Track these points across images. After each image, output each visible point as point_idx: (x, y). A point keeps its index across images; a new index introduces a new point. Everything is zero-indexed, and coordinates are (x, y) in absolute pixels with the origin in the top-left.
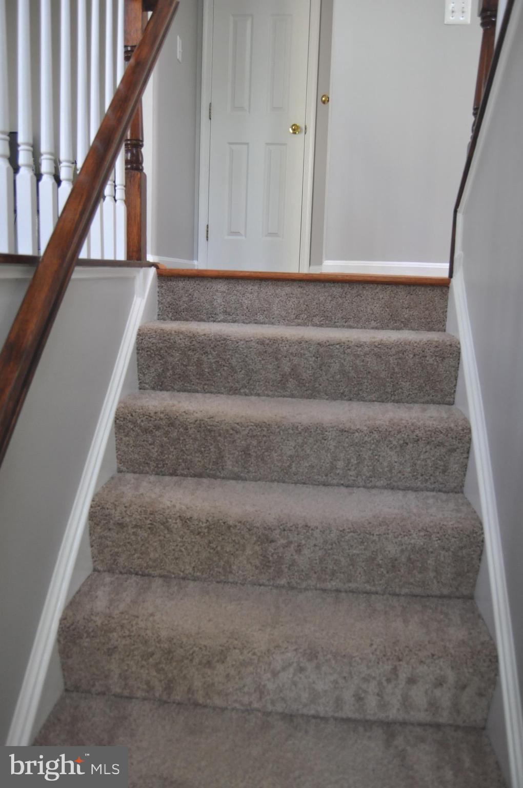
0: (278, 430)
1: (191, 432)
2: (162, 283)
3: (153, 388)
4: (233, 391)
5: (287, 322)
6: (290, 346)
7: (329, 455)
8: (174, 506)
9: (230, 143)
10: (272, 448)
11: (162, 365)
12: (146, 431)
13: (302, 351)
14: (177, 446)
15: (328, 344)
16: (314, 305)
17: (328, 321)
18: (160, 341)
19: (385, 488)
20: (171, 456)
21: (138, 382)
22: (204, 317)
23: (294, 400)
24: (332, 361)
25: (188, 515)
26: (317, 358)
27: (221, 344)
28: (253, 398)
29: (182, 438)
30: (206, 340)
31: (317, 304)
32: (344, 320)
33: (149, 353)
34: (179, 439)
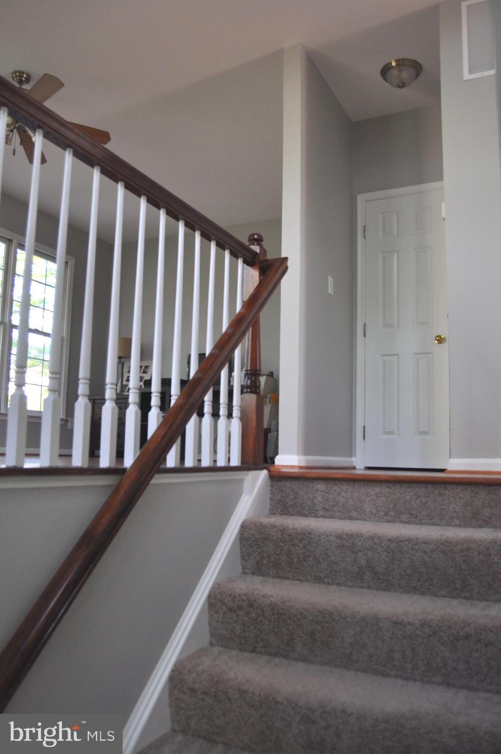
0: (338, 618)
1: (266, 614)
2: (274, 483)
3: (253, 574)
4: (319, 580)
5: (377, 518)
6: (364, 541)
7: (385, 645)
8: (237, 678)
9: (382, 355)
10: (334, 634)
11: (259, 553)
12: (230, 610)
13: (375, 546)
14: (256, 626)
15: (398, 540)
16: (401, 504)
17: (414, 518)
18: (258, 533)
19: (441, 684)
20: (251, 634)
21: (240, 567)
22: (307, 513)
23: (370, 591)
24: (402, 557)
25: (245, 688)
26: (389, 552)
27: (306, 536)
28: (334, 587)
29: (259, 619)
30: (294, 533)
31: (403, 502)
32: (429, 518)
33: (249, 543)
34: (257, 619)
